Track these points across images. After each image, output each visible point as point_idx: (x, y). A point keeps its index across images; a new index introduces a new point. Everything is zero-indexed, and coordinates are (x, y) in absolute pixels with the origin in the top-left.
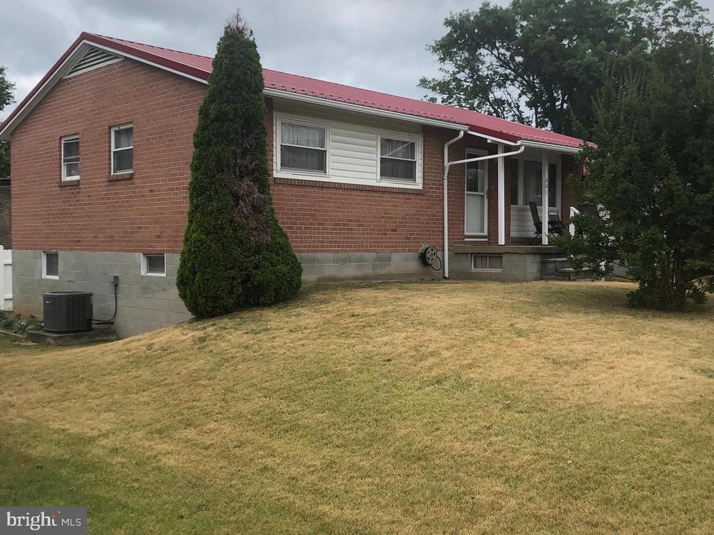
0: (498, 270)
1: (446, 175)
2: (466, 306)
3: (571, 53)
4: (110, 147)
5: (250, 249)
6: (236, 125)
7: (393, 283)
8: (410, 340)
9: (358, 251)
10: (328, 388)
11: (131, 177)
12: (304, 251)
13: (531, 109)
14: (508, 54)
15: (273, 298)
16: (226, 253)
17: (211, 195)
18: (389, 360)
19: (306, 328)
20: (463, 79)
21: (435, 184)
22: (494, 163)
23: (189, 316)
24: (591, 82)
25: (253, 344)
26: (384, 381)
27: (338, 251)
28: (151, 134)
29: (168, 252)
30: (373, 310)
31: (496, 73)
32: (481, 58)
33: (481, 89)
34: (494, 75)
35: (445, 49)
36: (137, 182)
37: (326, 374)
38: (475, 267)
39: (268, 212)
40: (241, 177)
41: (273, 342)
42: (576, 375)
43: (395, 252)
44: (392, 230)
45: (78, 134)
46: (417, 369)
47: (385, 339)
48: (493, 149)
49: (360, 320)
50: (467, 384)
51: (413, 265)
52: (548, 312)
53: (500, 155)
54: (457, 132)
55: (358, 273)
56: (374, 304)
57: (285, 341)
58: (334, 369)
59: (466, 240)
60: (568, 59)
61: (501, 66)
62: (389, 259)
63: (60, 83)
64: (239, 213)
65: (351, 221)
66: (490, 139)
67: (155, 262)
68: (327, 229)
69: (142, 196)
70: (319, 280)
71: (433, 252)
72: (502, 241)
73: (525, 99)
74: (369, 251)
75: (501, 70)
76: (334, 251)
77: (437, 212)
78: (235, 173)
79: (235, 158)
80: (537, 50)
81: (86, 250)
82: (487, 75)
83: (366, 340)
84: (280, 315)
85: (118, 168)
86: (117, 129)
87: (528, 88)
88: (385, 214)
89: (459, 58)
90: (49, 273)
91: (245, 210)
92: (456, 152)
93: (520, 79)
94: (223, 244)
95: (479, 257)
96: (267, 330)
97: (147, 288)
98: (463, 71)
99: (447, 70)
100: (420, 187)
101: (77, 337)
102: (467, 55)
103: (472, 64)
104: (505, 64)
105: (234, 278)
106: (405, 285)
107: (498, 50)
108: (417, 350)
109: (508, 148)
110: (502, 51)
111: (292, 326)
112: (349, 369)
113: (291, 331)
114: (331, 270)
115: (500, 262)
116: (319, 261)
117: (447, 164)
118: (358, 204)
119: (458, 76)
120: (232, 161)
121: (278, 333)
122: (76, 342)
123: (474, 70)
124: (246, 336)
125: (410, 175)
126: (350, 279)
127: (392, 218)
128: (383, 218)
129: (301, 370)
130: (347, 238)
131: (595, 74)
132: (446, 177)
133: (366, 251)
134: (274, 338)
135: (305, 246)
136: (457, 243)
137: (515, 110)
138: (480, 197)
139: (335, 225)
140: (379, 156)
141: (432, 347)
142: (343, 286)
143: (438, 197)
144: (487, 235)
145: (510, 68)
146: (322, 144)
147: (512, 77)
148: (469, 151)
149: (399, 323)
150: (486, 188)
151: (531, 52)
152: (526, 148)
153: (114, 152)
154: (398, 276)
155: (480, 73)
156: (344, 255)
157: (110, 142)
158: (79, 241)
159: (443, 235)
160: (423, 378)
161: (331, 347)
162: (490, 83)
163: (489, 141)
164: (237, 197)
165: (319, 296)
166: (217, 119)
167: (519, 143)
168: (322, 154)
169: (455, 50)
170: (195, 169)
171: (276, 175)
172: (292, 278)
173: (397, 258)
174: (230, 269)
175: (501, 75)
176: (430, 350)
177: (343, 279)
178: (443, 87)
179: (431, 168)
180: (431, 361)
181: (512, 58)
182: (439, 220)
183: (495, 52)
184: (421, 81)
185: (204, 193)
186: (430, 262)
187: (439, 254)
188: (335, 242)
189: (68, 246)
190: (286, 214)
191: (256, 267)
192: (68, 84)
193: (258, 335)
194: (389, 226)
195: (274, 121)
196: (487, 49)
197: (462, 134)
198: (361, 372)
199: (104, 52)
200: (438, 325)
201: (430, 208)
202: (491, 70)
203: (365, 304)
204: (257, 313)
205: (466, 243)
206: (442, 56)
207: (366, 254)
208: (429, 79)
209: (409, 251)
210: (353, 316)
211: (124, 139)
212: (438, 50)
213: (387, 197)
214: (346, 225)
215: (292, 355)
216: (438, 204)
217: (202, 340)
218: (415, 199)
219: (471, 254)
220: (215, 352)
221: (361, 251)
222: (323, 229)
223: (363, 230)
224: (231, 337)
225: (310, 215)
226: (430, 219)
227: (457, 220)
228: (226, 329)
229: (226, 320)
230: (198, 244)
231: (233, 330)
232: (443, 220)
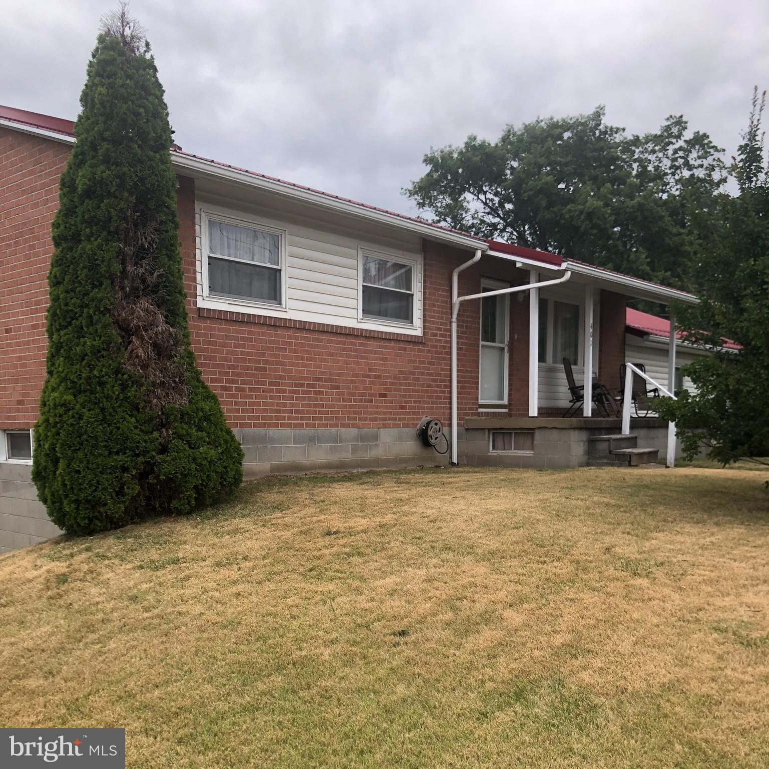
0: (528, 453)
1: (455, 316)
5: (151, 419)
6: (122, 205)
7: (385, 472)
9: (331, 426)
12: (249, 426)
14: (496, 199)
15: (194, 502)
16: (109, 425)
17: (82, 328)
19: (245, 558)
21: (439, 329)
22: (520, 303)
25: (147, 592)
27: (301, 425)
31: (482, 222)
32: (465, 204)
34: (480, 224)
35: (424, 191)
38: (494, 448)
39: (182, 358)
40: (134, 295)
41: (183, 587)
43: (385, 426)
44: (381, 395)
51: (410, 447)
54: (471, 253)
55: (334, 458)
57: (205, 585)
59: (480, 410)
61: (488, 214)
62: (376, 437)
64: (130, 357)
65: (319, 379)
66: (520, 261)
67: (20, 443)
68: (284, 391)
70: (273, 469)
71: (437, 427)
72: (533, 411)
74: (347, 426)
75: (488, 219)
76: (296, 426)
77: (442, 370)
78: (123, 288)
79: (123, 262)
82: (473, 224)
84: (205, 532)
87: (520, 240)
88: (370, 370)
89: (439, 205)
91: (141, 352)
92: (470, 283)
93: (510, 229)
95: (500, 434)
96: (176, 561)
97: (9, 482)
100: (419, 333)
102: (448, 200)
104: (493, 211)
105: (125, 469)
106: (403, 477)
107: (485, 194)
109: (543, 275)
110: (490, 196)
111: (221, 554)
113: (219, 564)
114: (291, 454)
115: (530, 441)
116: (272, 441)
117: (456, 300)
118: (332, 355)
120: (117, 267)
121: (195, 568)
123: (457, 219)
124: (137, 574)
125: (406, 315)
126: (319, 468)
127: (379, 377)
128: (368, 376)
130: (316, 406)
132: (454, 319)
133: (343, 426)
134: (188, 578)
135: (250, 418)
136: (468, 415)
138: (498, 350)
139: (296, 385)
140: (361, 284)
142: (310, 479)
143: (444, 347)
144: (507, 403)
145: (499, 216)
147: (501, 226)
148: (484, 282)
150: (507, 338)
152: (574, 274)
154: (388, 462)
155: (464, 222)
156: (311, 431)
159: (450, 403)
163: (518, 265)
165: (273, 497)
166: (89, 193)
167: (564, 266)
168: (275, 275)
169: (435, 193)
170: (56, 282)
171: (201, 304)
172: (225, 467)
173: (387, 436)
174: (117, 453)
175: (489, 225)
177: (312, 467)
179: (434, 306)
181: (501, 204)
182: (444, 381)
183: (482, 197)
185: (70, 324)
186: (433, 441)
187: (445, 430)
188: (297, 412)
190: (218, 366)
191: (164, 450)
193: (159, 573)
194: (377, 389)
195: (197, 216)
196: (473, 194)
197: (479, 254)
201: (433, 364)
202: (476, 218)
204: (165, 527)
205: (479, 414)
206: (421, 201)
207: (343, 430)
209: (406, 426)
212: (417, 192)
213: (373, 345)
214: (313, 386)
215: (215, 618)
216: (444, 359)
217: (62, 579)
218: (412, 350)
219: (489, 430)
220: (76, 606)
221: (335, 425)
222: (278, 391)
223: (339, 394)
224: (111, 575)
225: (257, 369)
226: (434, 380)
227: (469, 382)
228: (108, 558)
229: (110, 541)
230: (61, 410)
231: (117, 561)
232: (451, 381)
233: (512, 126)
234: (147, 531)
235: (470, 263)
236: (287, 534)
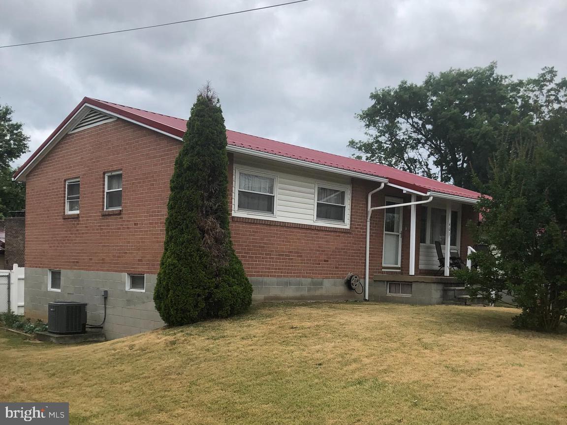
0: (408, 296)
1: (369, 218)
2: (382, 323)
3: (470, 124)
4: (104, 188)
5: (212, 273)
6: (204, 174)
7: (325, 302)
8: (337, 349)
9: (297, 277)
10: (271, 385)
11: (120, 213)
12: (254, 276)
13: (438, 167)
14: (420, 122)
15: (229, 312)
16: (193, 275)
17: (182, 229)
18: (320, 364)
19: (254, 337)
20: (383, 141)
21: (360, 225)
22: (407, 210)
23: (163, 323)
24: (487, 147)
25: (213, 348)
26: (316, 381)
27: (281, 276)
28: (136, 179)
29: (148, 273)
30: (308, 324)
31: (410, 137)
32: (399, 125)
33: (398, 150)
34: (408, 139)
35: (370, 117)
36: (125, 217)
37: (270, 374)
38: (390, 292)
39: (227, 244)
40: (207, 215)
41: (228, 347)
42: (471, 381)
43: (327, 278)
44: (325, 261)
45: (79, 177)
46: (342, 372)
47: (318, 347)
48: (407, 198)
49: (298, 332)
50: (383, 386)
51: (341, 289)
52: (448, 330)
53: (413, 203)
54: (379, 184)
55: (298, 294)
56: (309, 319)
57: (238, 346)
58: (277, 370)
59: (383, 270)
60: (469, 128)
61: (414, 132)
62: (321, 284)
63: (66, 136)
64: (204, 243)
65: (291, 252)
66: (405, 190)
67: (137, 281)
68: (273, 258)
69: (128, 228)
70: (266, 299)
71: (357, 279)
72: (412, 271)
73: (433, 159)
74: (306, 277)
75: (414, 135)
76: (278, 276)
77: (361, 247)
78: (202, 212)
79: (203, 200)
80: (444, 120)
81: (82, 269)
82: (403, 139)
83: (302, 347)
84: (235, 325)
85: (110, 205)
86: (110, 174)
87: (436, 150)
88: (319, 248)
89: (380, 125)
90: (52, 287)
91: (209, 241)
92: (376, 201)
93: (429, 143)
94: (191, 268)
95: (394, 284)
96: (224, 337)
97: (130, 300)
98: (384, 135)
99: (371, 134)
100: (348, 227)
101: (75, 338)
102: (387, 122)
103: (391, 130)
104: (418, 130)
105: (199, 295)
106: (334, 305)
107: (412, 119)
108: (342, 357)
109: (419, 198)
110: (416, 120)
111: (243, 335)
112: (289, 370)
113: (243, 338)
114: (275, 291)
115: (410, 289)
116: (266, 284)
117: (370, 209)
118: (299, 239)
119: (380, 139)
120: (200, 202)
121: (233, 340)
122: (73, 341)
123: (393, 135)
124: (207, 341)
125: (341, 218)
126: (290, 299)
127: (324, 251)
128: (318, 251)
129: (251, 370)
130: (289, 266)
131: (490, 140)
132: (368, 220)
133: (303, 277)
134: (230, 343)
135: (255, 272)
136: (376, 272)
137: (425, 167)
138: (395, 236)
139: (280, 255)
140: (316, 201)
141: (355, 355)
142: (284, 304)
143: (362, 235)
144: (400, 266)
145: (422, 134)
146: (271, 190)
147: (423, 141)
148: (388, 199)
149: (329, 335)
150: (401, 230)
151: (439, 122)
152: (434, 198)
153: (107, 193)
154: (327, 297)
155: (398, 137)
156: (286, 279)
157: (104, 185)
158: (77, 262)
159: (365, 266)
160: (347, 379)
161: (274, 352)
162: (406, 145)
163: (404, 192)
164: (203, 231)
165: (265, 312)
166: (189, 168)
167: (428, 194)
168: (271, 199)
169: (378, 118)
171: (234, 214)
172: (244, 296)
173: (328, 283)
174: (196, 288)
175: (414, 139)
176: (353, 357)
177: (287, 298)
178: (367, 147)
179: (357, 212)
180: (354, 366)
181: (424, 126)
182: (362, 253)
183: (410, 121)
184: (350, 142)
185: (177, 227)
186: (354, 287)
187: (362, 281)
188: (279, 269)
189: (68, 265)
190: (241, 245)
191: (217, 287)
192: (73, 138)
193: (217, 341)
194: (323, 257)
195: (234, 171)
196: (404, 118)
197: (383, 185)
198: (298, 373)
199: (101, 113)
200: (360, 338)
201: (356, 244)
202: (406, 135)
203: (302, 319)
204: (216, 323)
205: (383, 272)
206: (368, 123)
207: (303, 279)
208: (357, 141)
209: (338, 278)
210: (292, 328)
211: (115, 182)
212: (365, 118)
213: (321, 234)
214: (288, 256)
215: (243, 357)
216: (362, 241)
217: (173, 343)
218: (344, 236)
219: (387, 281)
220: (183, 353)
221: (299, 277)
222: (270, 258)
223: (302, 260)
224: (195, 341)
225: (260, 247)
226: (355, 253)
227: (377, 254)
228: (192, 335)
229: (192, 328)
230: (172, 267)
231: (197, 336)
232: (365, 254)
233: (432, 74)
234: (207, 324)
235: (378, 189)
236: (273, 328)
